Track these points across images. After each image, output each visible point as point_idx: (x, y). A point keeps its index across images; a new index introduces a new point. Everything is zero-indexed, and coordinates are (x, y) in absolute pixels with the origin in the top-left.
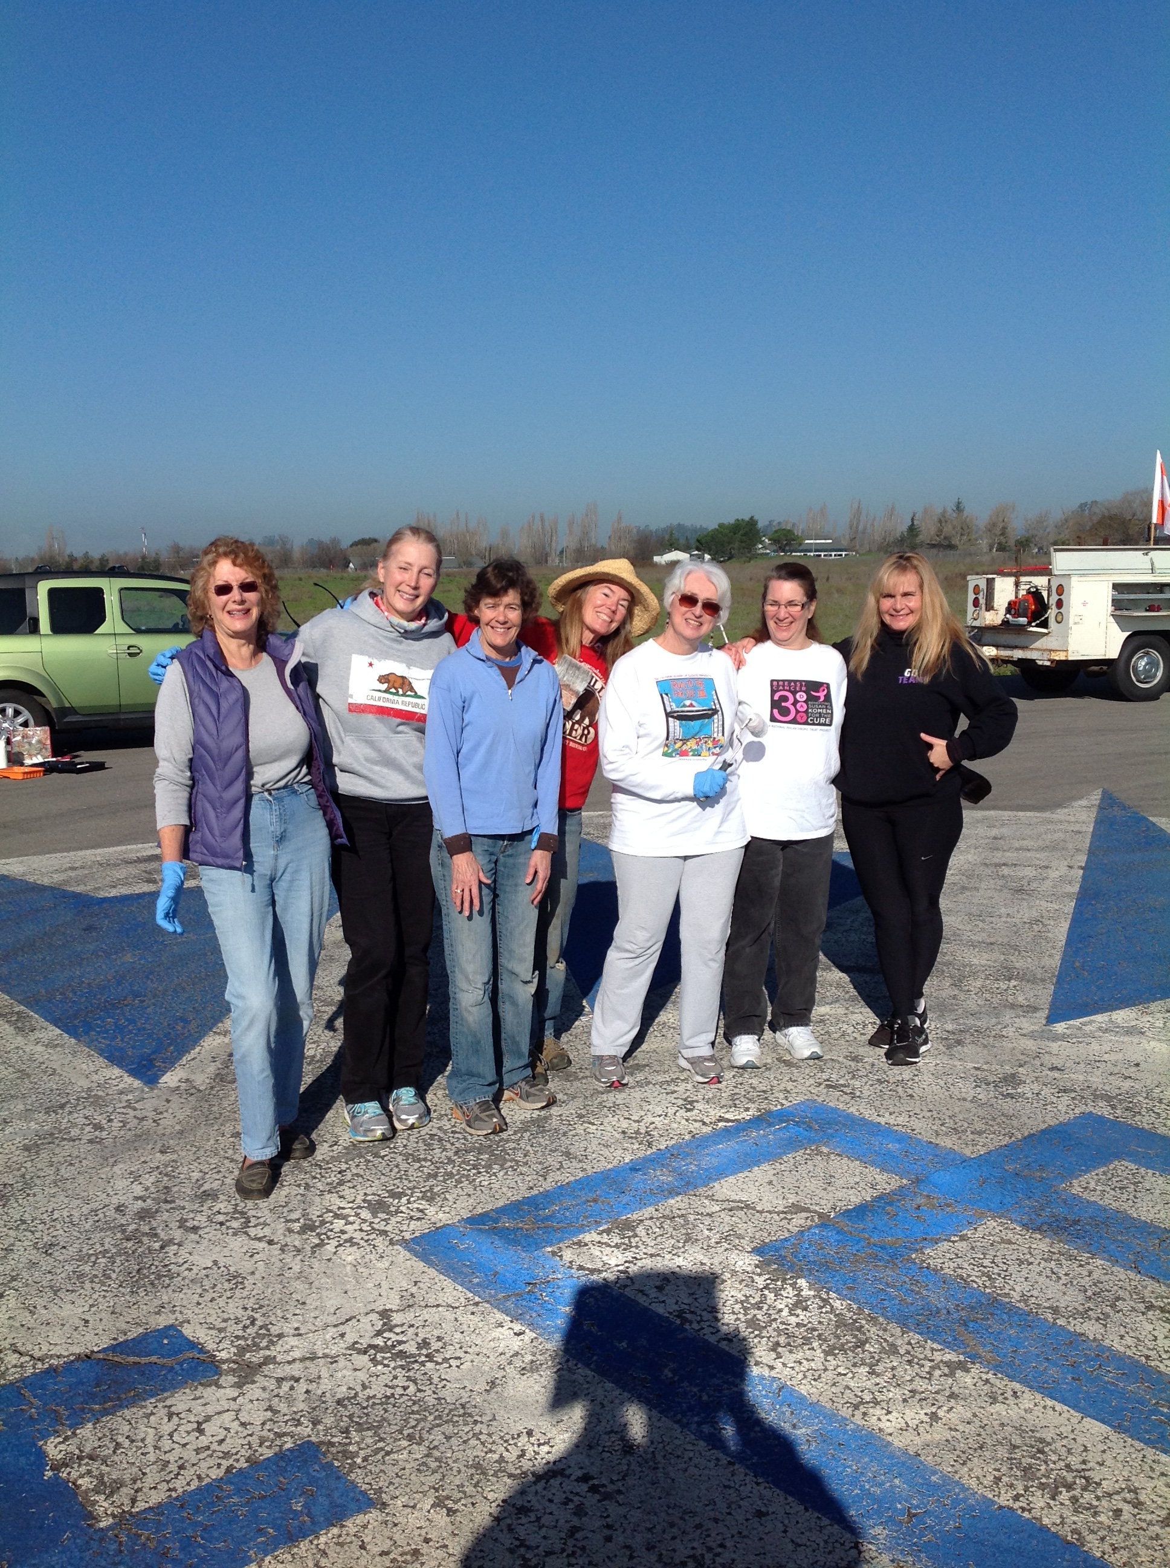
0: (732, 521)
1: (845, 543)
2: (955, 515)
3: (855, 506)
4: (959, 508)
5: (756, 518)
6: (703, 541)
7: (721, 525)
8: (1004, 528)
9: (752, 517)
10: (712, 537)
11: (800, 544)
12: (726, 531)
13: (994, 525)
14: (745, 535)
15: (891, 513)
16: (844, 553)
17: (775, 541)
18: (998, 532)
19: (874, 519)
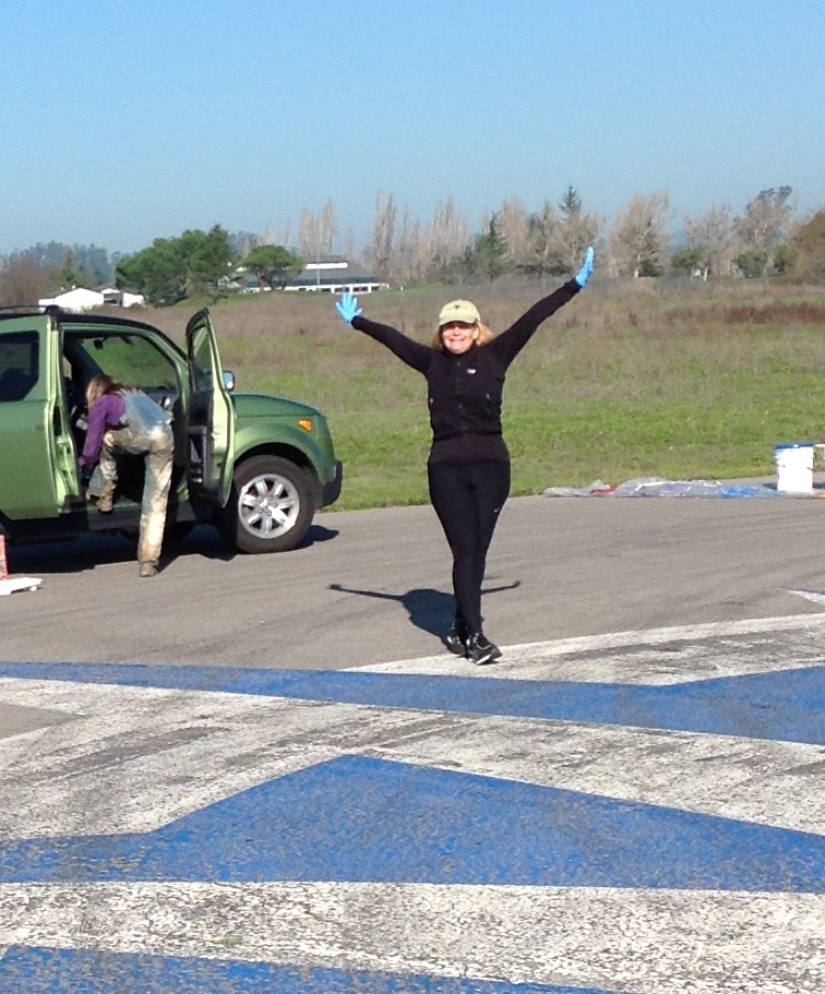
0: (179, 235)
1: (369, 268)
2: (564, 215)
3: (384, 204)
4: (571, 203)
5: (223, 227)
6: (129, 270)
7: (159, 243)
8: (651, 236)
9: (217, 229)
10: (145, 262)
11: (300, 272)
12: (169, 253)
13: (635, 231)
14: (206, 257)
15: (448, 213)
16: (370, 286)
17: (254, 267)
18: (641, 243)
19: (417, 226)
